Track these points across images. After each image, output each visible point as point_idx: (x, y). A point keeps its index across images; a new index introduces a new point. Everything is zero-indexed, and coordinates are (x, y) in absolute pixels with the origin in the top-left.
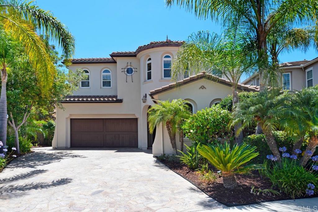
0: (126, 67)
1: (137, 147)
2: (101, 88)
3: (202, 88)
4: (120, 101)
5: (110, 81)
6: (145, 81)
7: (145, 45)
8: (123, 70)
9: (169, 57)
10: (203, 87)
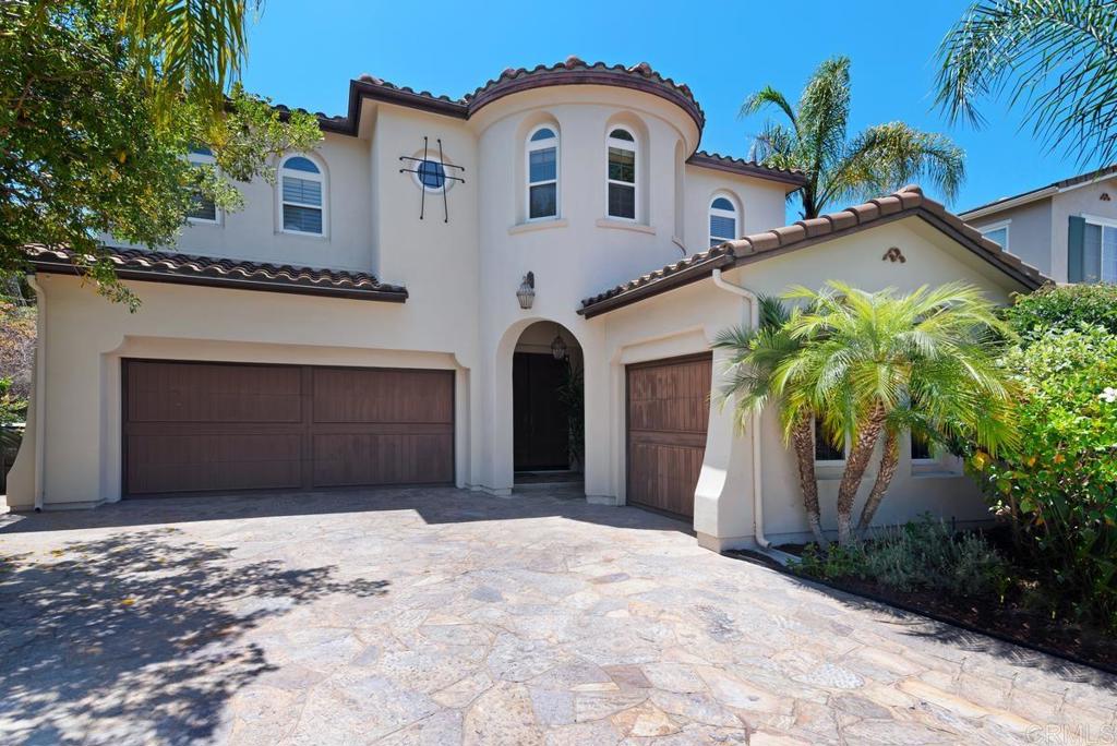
0: (417, 154)
1: (452, 483)
2: (275, 232)
3: (893, 259)
4: (398, 295)
5: (320, 210)
6: (520, 222)
7: (542, 67)
8: (405, 164)
9: (627, 137)
10: (894, 255)
